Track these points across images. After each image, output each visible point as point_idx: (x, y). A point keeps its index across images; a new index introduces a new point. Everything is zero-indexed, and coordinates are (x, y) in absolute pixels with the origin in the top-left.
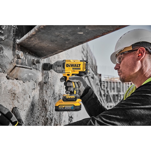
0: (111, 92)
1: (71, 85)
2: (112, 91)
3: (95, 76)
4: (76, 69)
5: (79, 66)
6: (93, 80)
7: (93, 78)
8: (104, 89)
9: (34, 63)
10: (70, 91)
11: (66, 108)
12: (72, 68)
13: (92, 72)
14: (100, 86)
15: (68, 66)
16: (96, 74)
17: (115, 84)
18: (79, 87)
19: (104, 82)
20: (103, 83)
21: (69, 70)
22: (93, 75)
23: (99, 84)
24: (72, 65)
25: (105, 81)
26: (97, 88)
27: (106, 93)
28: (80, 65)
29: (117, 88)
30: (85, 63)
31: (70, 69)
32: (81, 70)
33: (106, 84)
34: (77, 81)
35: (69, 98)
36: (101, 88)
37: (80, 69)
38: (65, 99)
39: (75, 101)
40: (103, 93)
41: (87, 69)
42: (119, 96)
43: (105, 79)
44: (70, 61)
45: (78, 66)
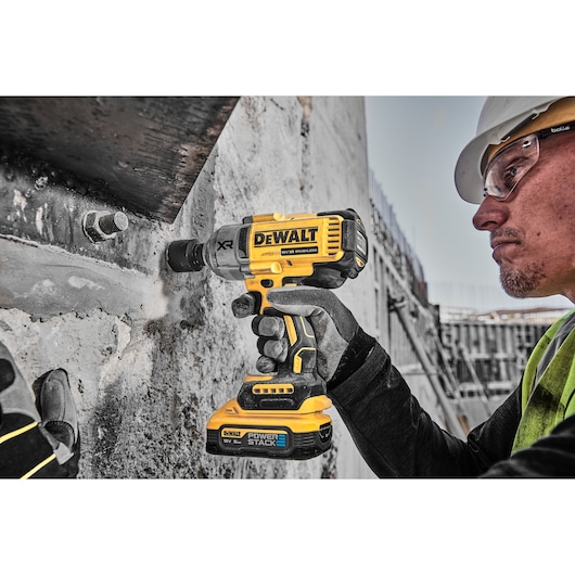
0: (470, 352)
1: (276, 328)
2: (474, 350)
3: (421, 309)
4: (296, 252)
5: (313, 238)
6: (414, 320)
7: (414, 314)
8: (448, 345)
9: (93, 230)
10: (272, 359)
11: (251, 442)
12: (279, 249)
13: (413, 298)
14: (436, 338)
15: (260, 240)
16: (426, 305)
17: (482, 331)
18: (318, 339)
19: (448, 325)
20: (445, 328)
21: (266, 261)
22: (416, 306)
23: (435, 332)
24: (280, 237)
25: (452, 322)
26: (429, 342)
27: (457, 357)
28: (313, 231)
29: (487, 341)
30: (341, 219)
31: (270, 254)
32: (323, 255)
33: (454, 332)
34: (309, 309)
35: (266, 390)
36: (441, 341)
37: (315, 250)
38: (250, 399)
39: (296, 407)
40: (446, 356)
41: (348, 247)
42: (494, 362)
43: (450, 317)
44: (270, 218)
45: (308, 235)
